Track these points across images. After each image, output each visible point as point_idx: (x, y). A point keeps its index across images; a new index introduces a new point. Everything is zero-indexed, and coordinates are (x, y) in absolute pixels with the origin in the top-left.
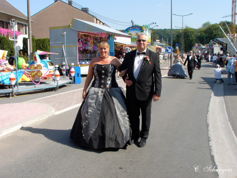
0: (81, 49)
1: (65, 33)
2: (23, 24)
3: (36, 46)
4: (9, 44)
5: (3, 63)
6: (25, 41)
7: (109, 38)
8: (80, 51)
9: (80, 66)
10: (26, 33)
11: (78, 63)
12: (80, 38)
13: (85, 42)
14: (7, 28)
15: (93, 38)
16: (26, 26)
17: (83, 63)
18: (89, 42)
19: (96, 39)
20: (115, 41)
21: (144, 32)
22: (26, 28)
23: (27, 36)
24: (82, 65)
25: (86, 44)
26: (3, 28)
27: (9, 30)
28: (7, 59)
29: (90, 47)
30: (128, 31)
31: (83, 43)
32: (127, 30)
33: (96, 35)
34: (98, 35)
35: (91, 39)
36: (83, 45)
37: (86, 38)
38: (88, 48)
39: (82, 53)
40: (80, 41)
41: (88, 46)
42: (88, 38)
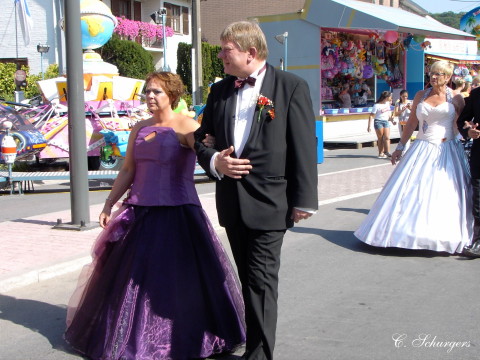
0: (330, 75)
1: (286, 34)
2: (178, 7)
3: (213, 65)
4: (143, 63)
5: (135, 110)
6: (184, 53)
7: (407, 43)
8: (328, 80)
9: (324, 119)
10: (186, 31)
11: (322, 113)
12: (328, 45)
13: (342, 57)
14: (138, 18)
15: (365, 44)
16: (185, 11)
17: (335, 111)
18: (353, 55)
19: (372, 47)
20: (427, 51)
22: (186, 18)
23: (187, 40)
24: (329, 117)
25: (344, 60)
26: (129, 17)
27: (143, 25)
28: (143, 100)
29: (354, 70)
30: (470, 21)
31: (334, 57)
32: (467, 17)
33: (370, 34)
34: (377, 37)
35: (359, 48)
36: (335, 65)
37: (345, 44)
38: (350, 72)
39: (333, 85)
40: (327, 54)
41: (350, 66)
42: (349, 46)
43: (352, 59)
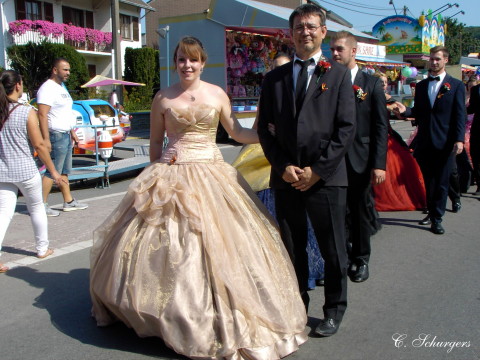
0: (239, 73)
1: (168, 28)
2: (128, 17)
6: (130, 57)
8: (242, 78)
10: (136, 38)
12: (236, 44)
13: (252, 57)
14: (91, 26)
15: (276, 45)
17: (242, 108)
18: (263, 55)
21: (425, 29)
22: (136, 27)
25: (254, 60)
27: (95, 32)
29: (265, 69)
30: (381, 29)
31: (243, 57)
32: (379, 27)
33: (275, 35)
34: (281, 36)
35: (270, 48)
36: (245, 64)
37: (255, 44)
38: (261, 71)
39: (246, 83)
40: (236, 53)
41: (260, 65)
42: (259, 46)
43: (262, 59)
